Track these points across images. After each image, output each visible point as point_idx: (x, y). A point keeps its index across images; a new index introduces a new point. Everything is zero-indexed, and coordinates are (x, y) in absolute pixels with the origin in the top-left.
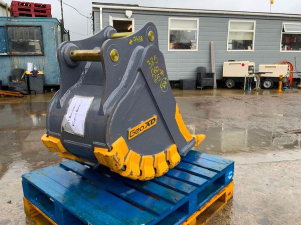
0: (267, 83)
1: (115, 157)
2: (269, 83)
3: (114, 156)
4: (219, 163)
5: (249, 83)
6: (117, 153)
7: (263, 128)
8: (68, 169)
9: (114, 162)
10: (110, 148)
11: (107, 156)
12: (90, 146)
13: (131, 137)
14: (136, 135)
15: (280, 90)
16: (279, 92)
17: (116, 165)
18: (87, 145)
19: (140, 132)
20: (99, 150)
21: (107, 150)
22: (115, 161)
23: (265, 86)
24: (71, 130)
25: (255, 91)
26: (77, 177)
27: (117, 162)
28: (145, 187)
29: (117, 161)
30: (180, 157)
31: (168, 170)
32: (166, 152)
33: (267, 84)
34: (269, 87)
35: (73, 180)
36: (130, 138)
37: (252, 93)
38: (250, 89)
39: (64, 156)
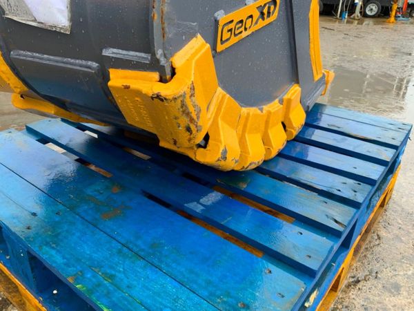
0: (372, 7)
1: (188, 101)
2: (374, 8)
3: (184, 96)
4: (386, 129)
5: (346, 7)
6: (193, 89)
7: (389, 72)
8: (44, 140)
9: (184, 121)
10: (168, 71)
11: (158, 97)
12: (95, 65)
13: (222, 42)
14: (234, 40)
15: (392, 19)
16: (389, 22)
17: (188, 129)
18: (84, 62)
19: (245, 34)
20: (126, 77)
21: (156, 76)
22: (188, 114)
23: (368, 13)
24: (27, 12)
25: (354, 19)
26: (66, 158)
27: (192, 120)
28: (243, 186)
29: (194, 115)
30: (305, 115)
31: (285, 143)
32: (281, 102)
33: (372, 9)
34: (373, 13)
35: (56, 166)
36: (220, 48)
37: (348, 22)
38: (346, 17)
39: (25, 107)
